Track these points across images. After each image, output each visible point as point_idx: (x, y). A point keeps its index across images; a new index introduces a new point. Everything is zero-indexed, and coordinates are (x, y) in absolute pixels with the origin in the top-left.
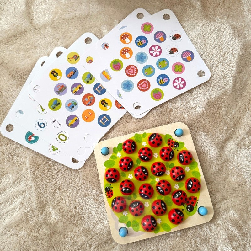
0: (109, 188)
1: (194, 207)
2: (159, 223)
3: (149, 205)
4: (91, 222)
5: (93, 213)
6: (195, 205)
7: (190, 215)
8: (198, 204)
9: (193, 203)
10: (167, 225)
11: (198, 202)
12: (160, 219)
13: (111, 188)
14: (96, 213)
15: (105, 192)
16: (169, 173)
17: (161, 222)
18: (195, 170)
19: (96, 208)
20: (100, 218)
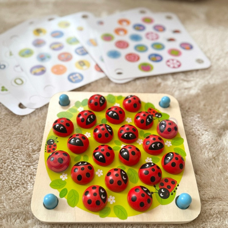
0: (53, 141)
1: (171, 193)
2: (111, 203)
3: (102, 174)
4: (9, 182)
5: (18, 171)
6: (173, 192)
7: (162, 204)
8: (177, 191)
9: (169, 187)
10: (123, 208)
11: (178, 187)
12: (114, 198)
13: (55, 142)
14: (21, 172)
15: (46, 145)
16: (142, 143)
17: (114, 201)
18: (179, 147)
19: (25, 166)
20: (24, 180)
